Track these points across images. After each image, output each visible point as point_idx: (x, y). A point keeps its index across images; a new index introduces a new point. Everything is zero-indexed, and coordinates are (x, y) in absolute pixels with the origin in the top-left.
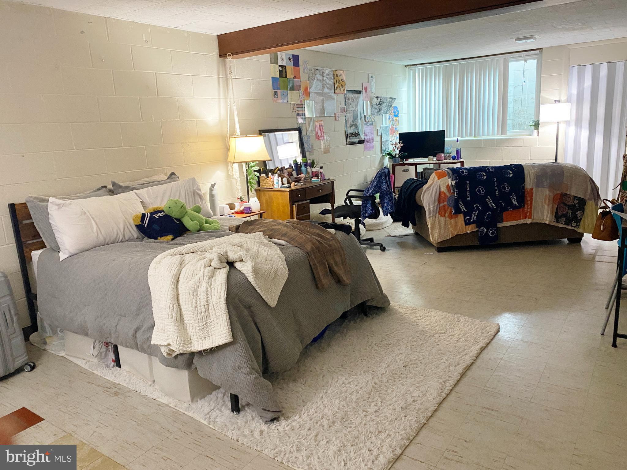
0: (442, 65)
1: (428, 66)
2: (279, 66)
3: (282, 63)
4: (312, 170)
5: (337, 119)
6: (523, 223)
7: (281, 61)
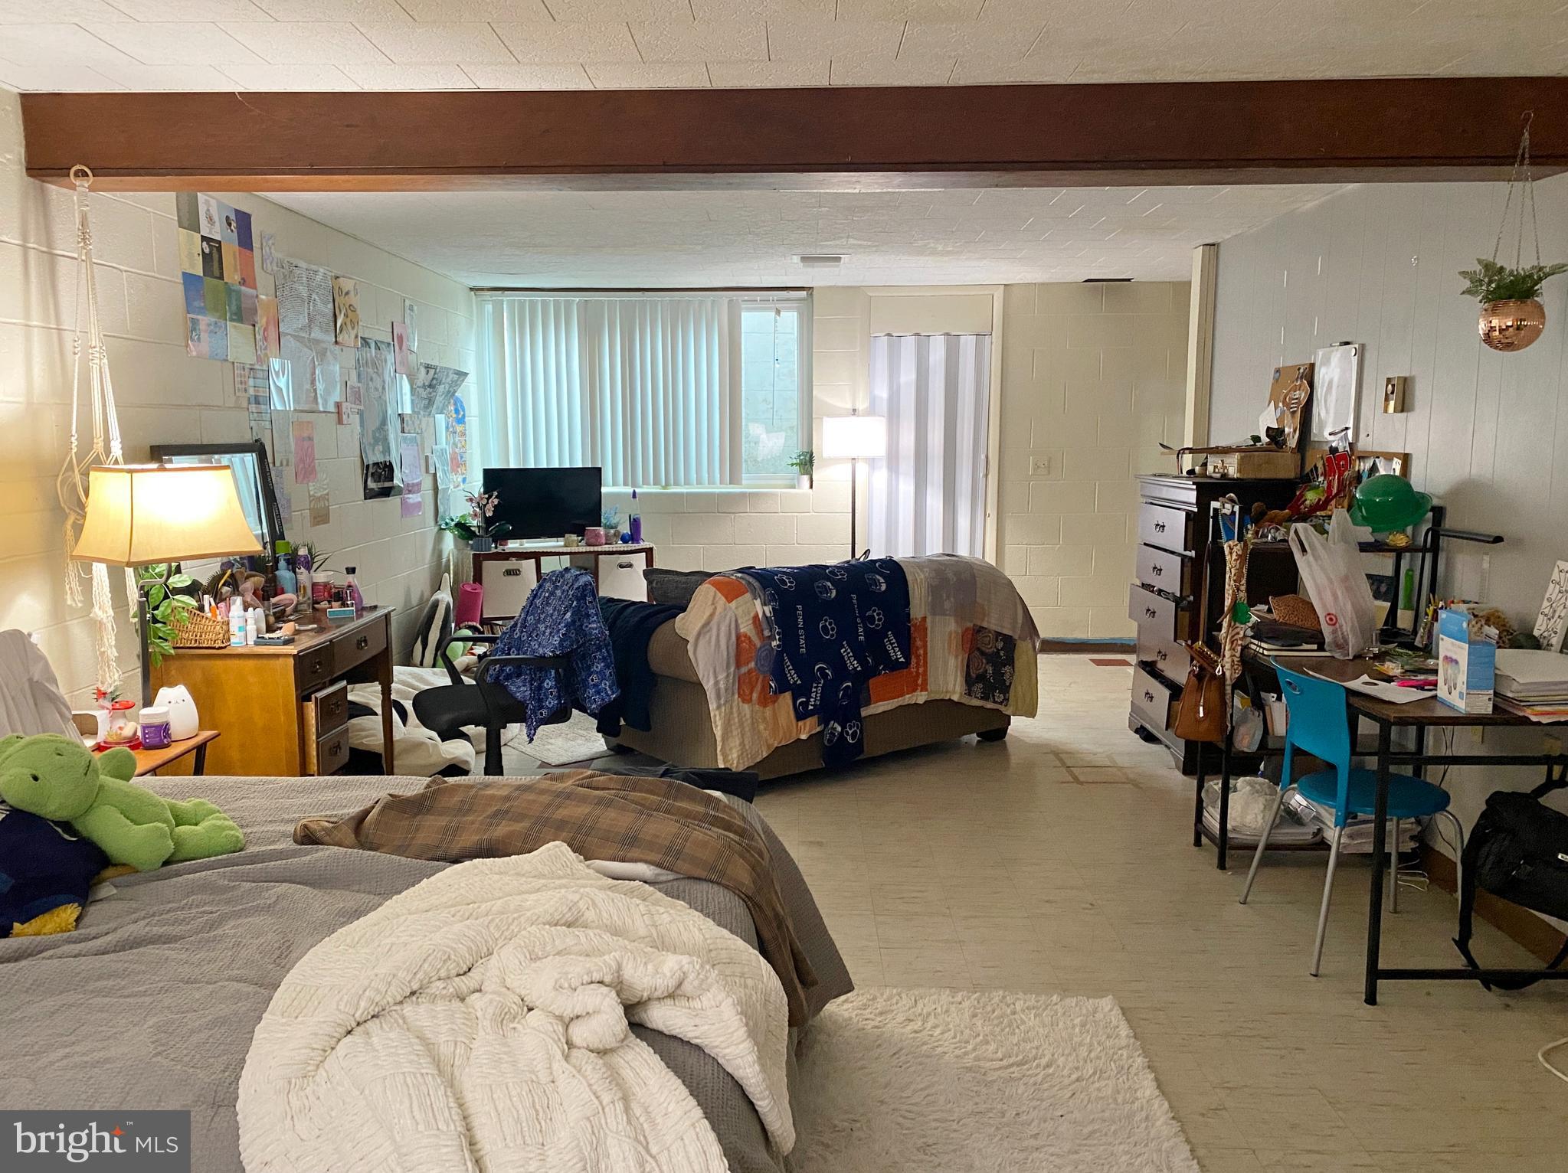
0: (576, 298)
1: (538, 297)
2: (204, 238)
3: (211, 229)
4: (312, 577)
5: (345, 422)
6: (910, 702)
7: (206, 223)
